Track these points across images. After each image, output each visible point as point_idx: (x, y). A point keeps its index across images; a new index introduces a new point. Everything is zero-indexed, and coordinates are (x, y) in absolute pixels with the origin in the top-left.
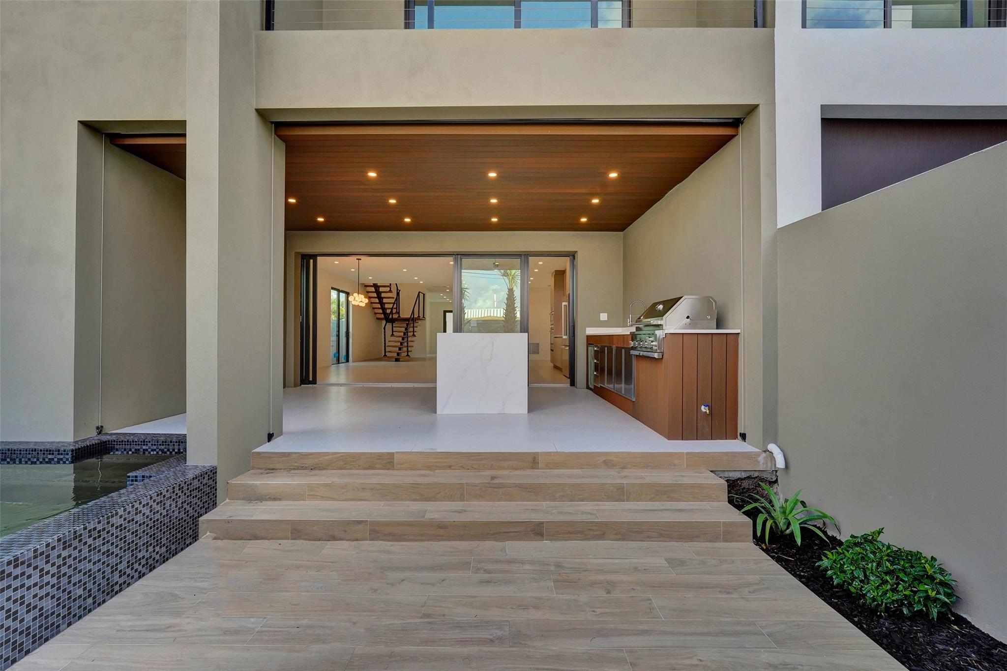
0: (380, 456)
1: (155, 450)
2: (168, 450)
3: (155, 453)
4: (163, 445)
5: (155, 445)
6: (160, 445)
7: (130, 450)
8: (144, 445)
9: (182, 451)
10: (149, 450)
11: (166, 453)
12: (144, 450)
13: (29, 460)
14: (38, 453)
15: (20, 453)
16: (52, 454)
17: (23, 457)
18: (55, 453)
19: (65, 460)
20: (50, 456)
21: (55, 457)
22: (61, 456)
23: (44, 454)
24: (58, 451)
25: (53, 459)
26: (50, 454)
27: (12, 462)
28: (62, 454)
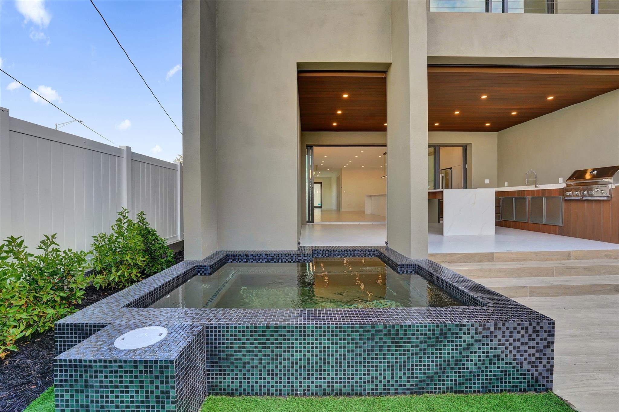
0: (486, 254)
2: (348, 255)
3: (340, 256)
4: (345, 252)
5: (340, 252)
6: (343, 252)
7: (325, 255)
8: (333, 252)
9: (355, 255)
10: (337, 255)
11: (346, 256)
13: (287, 260)
14: (292, 256)
15: (282, 257)
16: (301, 257)
17: (283, 258)
18: (302, 256)
19: (308, 260)
20: (299, 258)
21: (302, 258)
22: (305, 258)
23: (295, 257)
24: (304, 255)
25: (301, 260)
26: (299, 257)
27: (277, 262)
28: (306, 257)
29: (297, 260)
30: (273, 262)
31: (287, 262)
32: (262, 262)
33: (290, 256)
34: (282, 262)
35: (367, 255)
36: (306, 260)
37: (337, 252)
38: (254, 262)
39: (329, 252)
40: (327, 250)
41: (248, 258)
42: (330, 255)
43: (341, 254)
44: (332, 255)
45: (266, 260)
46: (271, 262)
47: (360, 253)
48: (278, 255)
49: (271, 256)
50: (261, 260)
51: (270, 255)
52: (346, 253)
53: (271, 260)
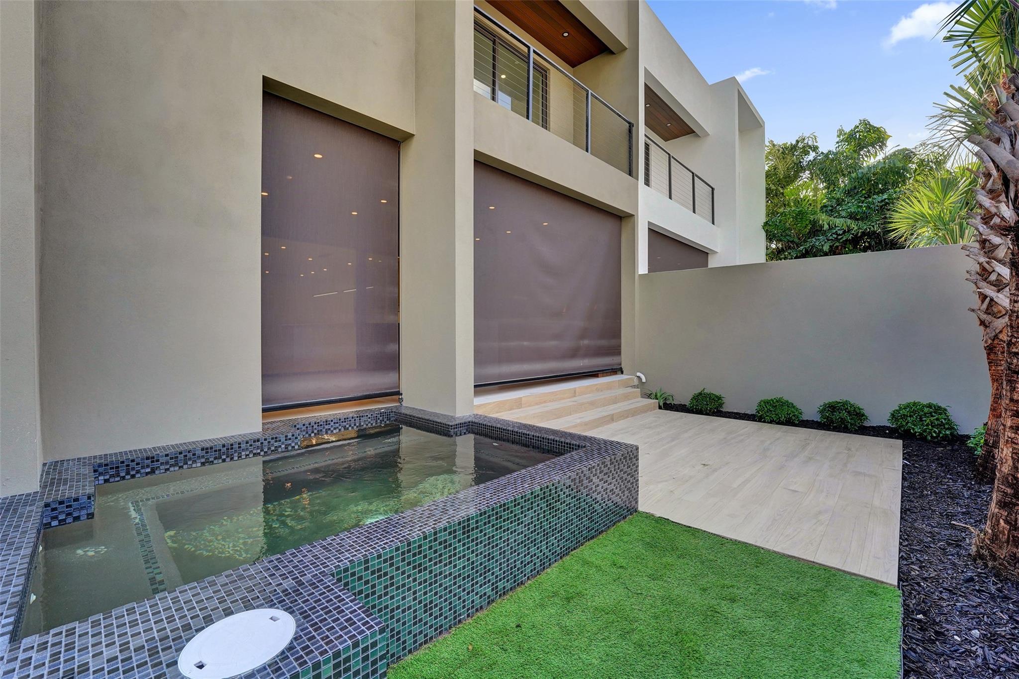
0: (516, 400)
1: (338, 428)
2: (350, 426)
3: (338, 430)
4: (345, 422)
5: (337, 423)
6: (342, 422)
7: (313, 432)
8: (326, 425)
9: (362, 424)
10: (332, 429)
11: (348, 429)
12: (326, 429)
13: (251, 452)
14: (262, 443)
15: (240, 447)
16: (280, 441)
17: (243, 450)
18: (283, 439)
19: (293, 445)
20: (276, 444)
21: (283, 443)
22: (290, 442)
23: (269, 442)
24: (286, 436)
25: (280, 446)
26: (276, 441)
27: (228, 459)
28: (290, 439)
29: (273, 448)
30: (220, 461)
31: (251, 455)
32: (194, 465)
33: (258, 444)
34: (239, 457)
35: (379, 421)
36: (290, 444)
37: (332, 424)
38: (172, 469)
39: (318, 426)
40: (315, 423)
41: (156, 464)
42: (321, 430)
43: (340, 425)
44: (324, 430)
45: (203, 460)
46: (215, 462)
47: (369, 420)
48: (232, 445)
49: (216, 451)
50: (190, 463)
51: (211, 448)
52: (347, 424)
53: (215, 458)
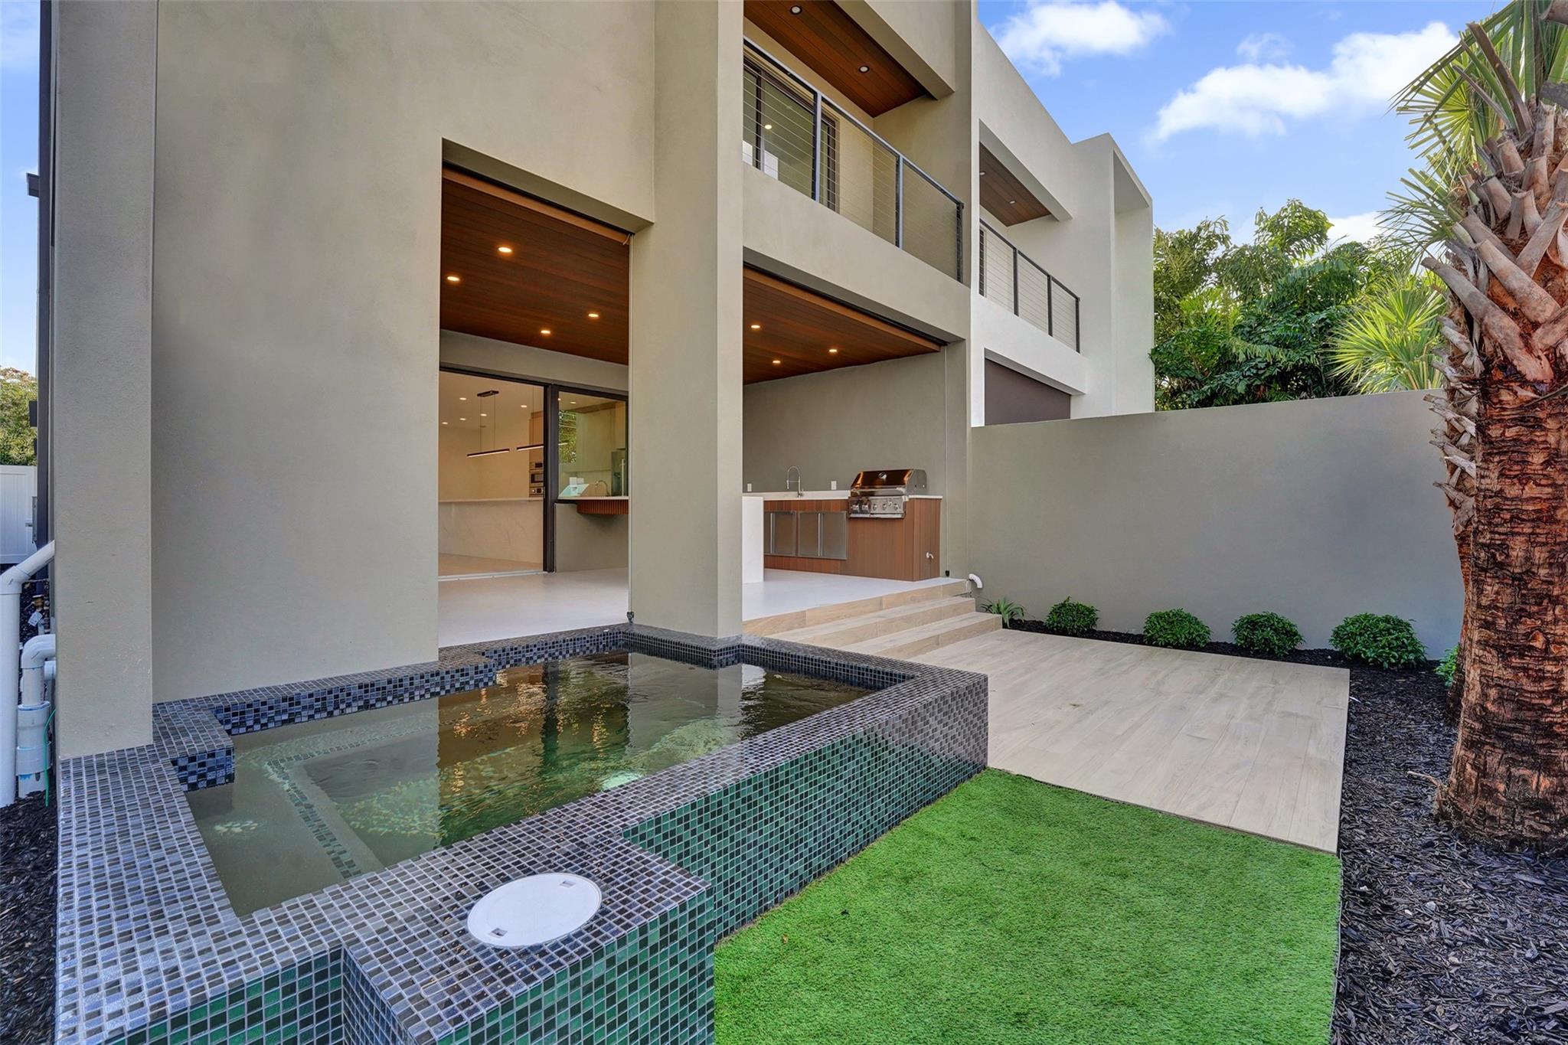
0: (797, 615)
1: (543, 656)
3: (543, 660)
7: (508, 663)
8: (527, 651)
10: (535, 658)
12: (527, 658)
13: (427, 690)
14: (443, 678)
15: (411, 684)
16: (467, 674)
17: (417, 688)
18: (472, 672)
19: (486, 680)
20: (462, 679)
21: (472, 678)
22: (480, 676)
23: (453, 677)
24: (477, 668)
25: (468, 683)
26: (462, 675)
27: (396, 701)
28: (481, 672)
29: (457, 685)
30: (385, 704)
31: (428, 696)
32: (348, 710)
33: (438, 679)
34: (412, 698)
35: (601, 646)
36: (481, 680)
37: (535, 650)
38: (317, 716)
39: (516, 653)
40: (512, 650)
41: (296, 709)
42: (520, 660)
43: (546, 652)
44: (524, 660)
45: (361, 703)
46: (378, 705)
47: (588, 645)
48: (401, 680)
49: (378, 689)
50: (342, 706)
51: (372, 685)
52: (557, 650)
53: (377, 700)
